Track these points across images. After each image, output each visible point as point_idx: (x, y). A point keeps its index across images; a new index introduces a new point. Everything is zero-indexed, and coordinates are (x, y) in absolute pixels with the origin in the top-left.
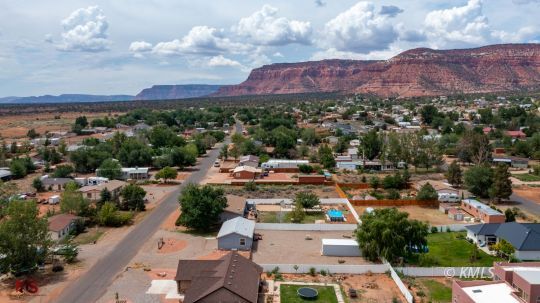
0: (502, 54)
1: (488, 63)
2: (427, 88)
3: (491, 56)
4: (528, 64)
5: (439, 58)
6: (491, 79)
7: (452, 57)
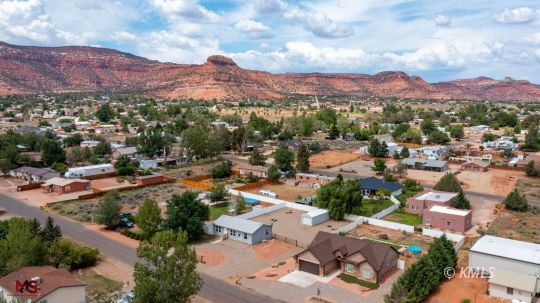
0: (83, 56)
1: (70, 63)
2: (12, 85)
3: (73, 57)
4: (107, 67)
5: (19, 54)
6: (76, 79)
7: (34, 54)
